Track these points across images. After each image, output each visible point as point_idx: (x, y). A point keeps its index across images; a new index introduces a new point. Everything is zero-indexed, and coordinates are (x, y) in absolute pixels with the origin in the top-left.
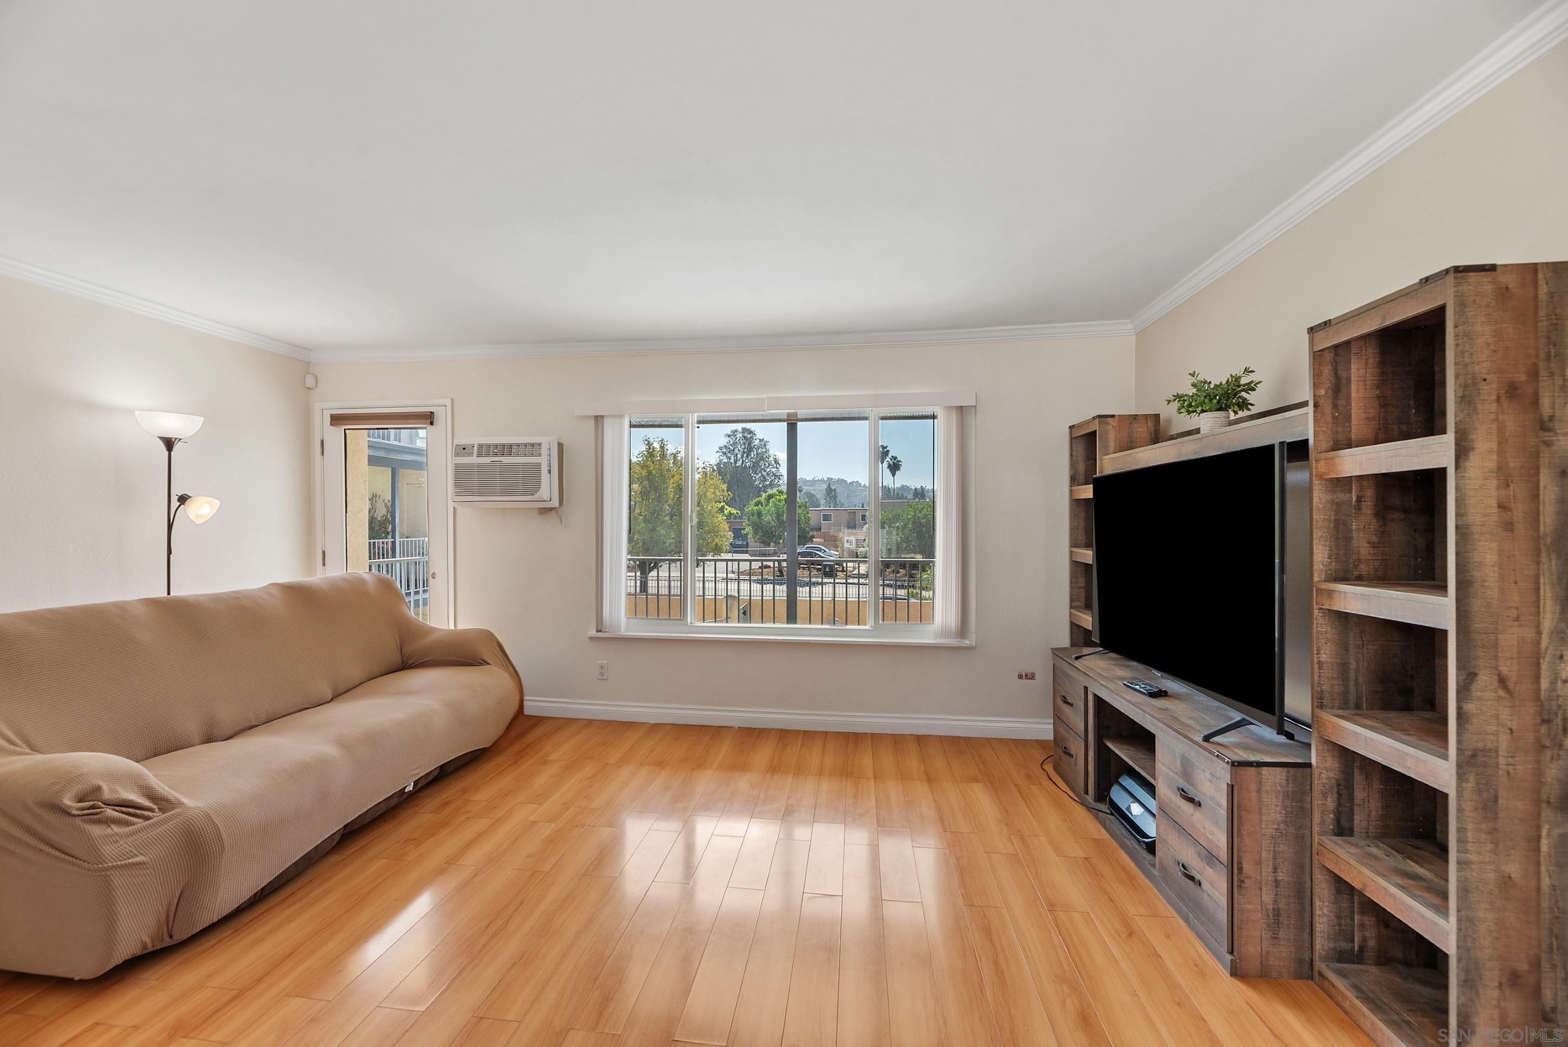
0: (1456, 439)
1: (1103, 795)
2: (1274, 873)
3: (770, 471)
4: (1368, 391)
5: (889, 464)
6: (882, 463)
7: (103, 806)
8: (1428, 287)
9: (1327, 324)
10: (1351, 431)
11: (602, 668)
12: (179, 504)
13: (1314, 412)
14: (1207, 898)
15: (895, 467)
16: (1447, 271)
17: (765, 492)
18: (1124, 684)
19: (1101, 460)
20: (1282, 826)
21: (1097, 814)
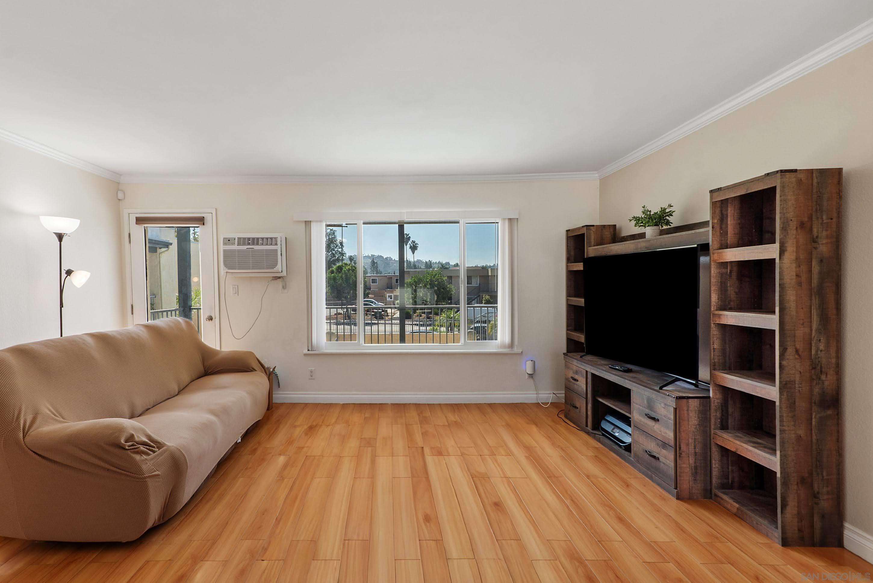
0: (780, 246)
1: (597, 426)
2: (694, 449)
3: (337, 250)
4: (735, 221)
5: (411, 246)
6: (406, 245)
7: (137, 445)
8: (769, 177)
9: (719, 189)
10: (727, 240)
11: (311, 372)
12: (66, 275)
13: (712, 230)
14: (662, 465)
15: (414, 248)
16: (777, 172)
17: (335, 264)
18: (610, 367)
19: (587, 249)
20: (698, 426)
21: (595, 436)
